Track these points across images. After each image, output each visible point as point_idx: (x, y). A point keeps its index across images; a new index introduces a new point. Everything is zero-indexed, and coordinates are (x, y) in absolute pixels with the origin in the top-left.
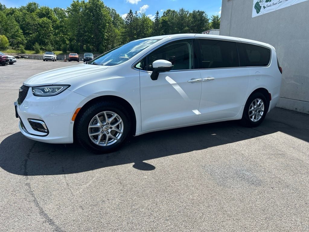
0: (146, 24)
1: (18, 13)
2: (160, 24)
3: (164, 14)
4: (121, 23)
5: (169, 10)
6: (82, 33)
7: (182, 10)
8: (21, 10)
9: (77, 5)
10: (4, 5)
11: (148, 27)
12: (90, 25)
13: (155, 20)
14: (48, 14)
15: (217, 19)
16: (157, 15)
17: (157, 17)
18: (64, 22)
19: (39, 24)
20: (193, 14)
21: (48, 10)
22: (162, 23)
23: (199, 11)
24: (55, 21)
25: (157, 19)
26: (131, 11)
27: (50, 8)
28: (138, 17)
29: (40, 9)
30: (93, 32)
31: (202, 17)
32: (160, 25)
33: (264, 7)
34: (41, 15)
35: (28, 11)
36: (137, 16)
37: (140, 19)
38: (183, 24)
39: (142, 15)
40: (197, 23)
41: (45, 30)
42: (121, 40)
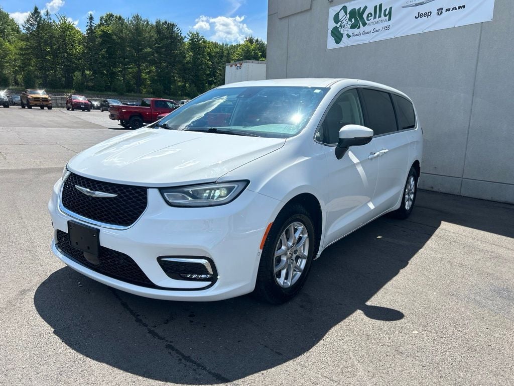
0: (70, 35)
2: (98, 39)
3: (101, 20)
4: (13, 30)
5: (111, 15)
7: (137, 18)
13: (87, 30)
15: (197, 39)
16: (91, 22)
17: (91, 26)
20: (156, 25)
22: (101, 36)
23: (166, 22)
25: (91, 29)
26: (36, 9)
28: (52, 21)
31: (172, 32)
32: (98, 41)
33: (349, 36)
36: (51, 19)
37: (57, 26)
38: (141, 41)
39: (60, 19)
40: (165, 42)
42: (19, 63)
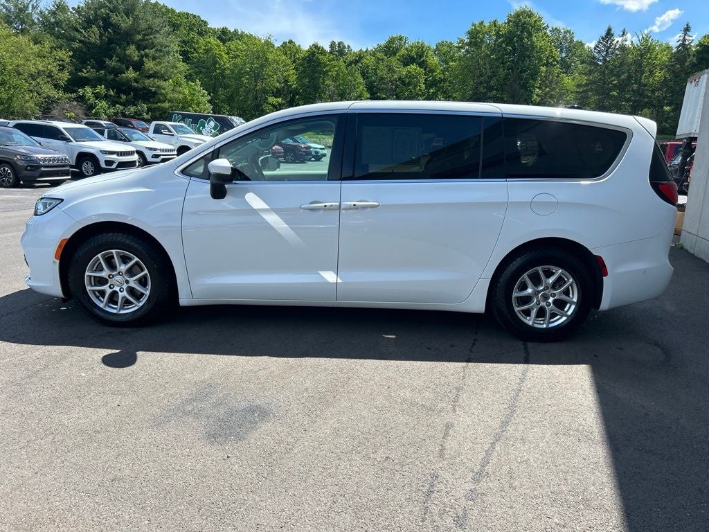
0: (650, 58)
1: (369, 61)
2: (692, 57)
6: (482, 93)
8: (373, 54)
9: (480, 32)
10: (348, 46)
11: (654, 66)
12: (502, 72)
13: (678, 47)
14: (421, 57)
16: (685, 35)
17: (684, 40)
18: (448, 72)
19: (400, 78)
21: (422, 49)
22: (698, 53)
24: (432, 71)
25: (683, 44)
26: (609, 30)
27: (426, 44)
28: (628, 43)
29: (407, 49)
30: (507, 88)
34: (407, 61)
35: (386, 55)
37: (634, 48)
41: (411, 91)
